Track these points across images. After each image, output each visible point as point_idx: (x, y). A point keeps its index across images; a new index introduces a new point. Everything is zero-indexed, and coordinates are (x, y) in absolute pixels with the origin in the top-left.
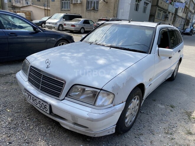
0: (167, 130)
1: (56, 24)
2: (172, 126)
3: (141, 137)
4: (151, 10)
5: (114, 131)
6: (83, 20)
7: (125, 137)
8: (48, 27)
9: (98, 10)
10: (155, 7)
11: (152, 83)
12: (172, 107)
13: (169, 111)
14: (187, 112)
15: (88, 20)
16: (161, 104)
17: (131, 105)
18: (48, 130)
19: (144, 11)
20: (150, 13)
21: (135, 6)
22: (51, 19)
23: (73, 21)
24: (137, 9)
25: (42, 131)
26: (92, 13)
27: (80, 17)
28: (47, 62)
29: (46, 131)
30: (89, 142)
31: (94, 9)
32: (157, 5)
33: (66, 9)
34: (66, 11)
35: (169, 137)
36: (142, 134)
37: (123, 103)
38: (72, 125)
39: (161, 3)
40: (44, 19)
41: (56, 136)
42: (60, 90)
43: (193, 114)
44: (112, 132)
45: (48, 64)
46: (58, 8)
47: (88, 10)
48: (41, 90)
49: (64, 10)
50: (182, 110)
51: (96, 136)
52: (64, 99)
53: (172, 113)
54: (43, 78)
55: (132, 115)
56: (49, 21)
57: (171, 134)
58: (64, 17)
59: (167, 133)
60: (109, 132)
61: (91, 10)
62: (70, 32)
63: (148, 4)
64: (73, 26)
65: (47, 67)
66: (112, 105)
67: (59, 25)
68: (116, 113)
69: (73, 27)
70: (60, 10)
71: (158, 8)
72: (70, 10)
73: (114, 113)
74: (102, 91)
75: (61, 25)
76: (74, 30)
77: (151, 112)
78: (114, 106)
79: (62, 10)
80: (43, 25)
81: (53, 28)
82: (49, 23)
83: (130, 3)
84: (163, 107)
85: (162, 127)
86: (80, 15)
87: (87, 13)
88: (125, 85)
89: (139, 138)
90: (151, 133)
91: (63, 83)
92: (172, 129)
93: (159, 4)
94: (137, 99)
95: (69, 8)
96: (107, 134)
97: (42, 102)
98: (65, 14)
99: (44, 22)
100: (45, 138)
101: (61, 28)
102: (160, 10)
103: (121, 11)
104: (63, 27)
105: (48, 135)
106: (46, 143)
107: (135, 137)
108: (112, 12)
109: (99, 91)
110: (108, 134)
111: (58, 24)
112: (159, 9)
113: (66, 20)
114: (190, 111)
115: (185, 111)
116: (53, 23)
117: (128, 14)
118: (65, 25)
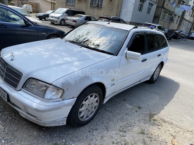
0: (122, 128)
1: (58, 18)
2: (129, 125)
3: (94, 132)
4: (156, 11)
5: (65, 123)
6: (85, 16)
7: (79, 130)
8: (50, 20)
9: (101, 8)
10: (160, 9)
11: (115, 83)
12: (139, 108)
13: (134, 111)
14: (151, 114)
15: (90, 17)
16: (130, 104)
17: (86, 101)
18: (10, 117)
19: (149, 12)
20: (155, 14)
21: (138, 6)
22: (54, 13)
23: (75, 17)
24: (140, 9)
25: (3, 117)
26: (96, 10)
27: (84, 13)
28: (12, 55)
29: (7, 117)
30: (43, 131)
31: (98, 6)
32: (163, 7)
33: (71, 4)
34: (71, 6)
35: (121, 134)
36: (97, 129)
37: (73, 98)
38: (26, 114)
39: (167, 5)
40: (48, 12)
41: (15, 123)
42: (18, 82)
43: (156, 117)
44: (63, 124)
45: (12, 57)
46: (63, 2)
47: (92, 7)
48: (4, 80)
49: (69, 5)
50: (148, 112)
51: (46, 126)
52: (21, 90)
53: (136, 113)
54: (7, 70)
55: (88, 110)
56: (52, 15)
57: (124, 132)
58: (67, 12)
59: (121, 131)
60: (59, 124)
61: (95, 7)
62: (71, 27)
63: (153, 5)
64: (74, 21)
65: (12, 60)
66: (60, 99)
67: (61, 20)
68: (64, 107)
69: (74, 23)
70: (65, 4)
71: (163, 9)
72: (74, 6)
73: (62, 107)
74: (51, 86)
75: (63, 20)
76: (75, 25)
77: (116, 110)
78: (63, 100)
79: (67, 5)
80: (46, 18)
81: (56, 22)
82: (52, 17)
83: (134, 3)
84: (131, 107)
85: (119, 125)
86: (84, 11)
87: (91, 10)
88: (77, 82)
89: (92, 132)
90: (105, 129)
91: (21, 75)
92: (128, 127)
93: (165, 6)
94: (94, 96)
95: (74, 3)
96: (57, 124)
97: (2, 91)
98: (68, 9)
99: (48, 16)
100: (4, 124)
101: (63, 22)
102: (165, 12)
103: (124, 10)
104: (65, 22)
105: (8, 121)
106: (3, 128)
107: (89, 131)
108: (115, 10)
109: (48, 85)
110: (59, 125)
111: (61, 18)
112: (165, 10)
113: (68, 15)
114: (154, 113)
115: (149, 113)
116: (56, 18)
117: (131, 13)
118: (67, 19)
